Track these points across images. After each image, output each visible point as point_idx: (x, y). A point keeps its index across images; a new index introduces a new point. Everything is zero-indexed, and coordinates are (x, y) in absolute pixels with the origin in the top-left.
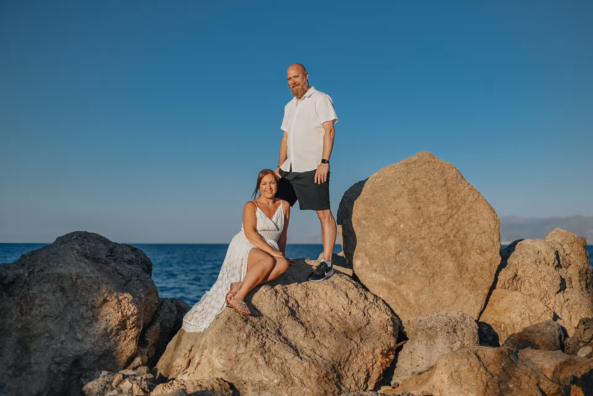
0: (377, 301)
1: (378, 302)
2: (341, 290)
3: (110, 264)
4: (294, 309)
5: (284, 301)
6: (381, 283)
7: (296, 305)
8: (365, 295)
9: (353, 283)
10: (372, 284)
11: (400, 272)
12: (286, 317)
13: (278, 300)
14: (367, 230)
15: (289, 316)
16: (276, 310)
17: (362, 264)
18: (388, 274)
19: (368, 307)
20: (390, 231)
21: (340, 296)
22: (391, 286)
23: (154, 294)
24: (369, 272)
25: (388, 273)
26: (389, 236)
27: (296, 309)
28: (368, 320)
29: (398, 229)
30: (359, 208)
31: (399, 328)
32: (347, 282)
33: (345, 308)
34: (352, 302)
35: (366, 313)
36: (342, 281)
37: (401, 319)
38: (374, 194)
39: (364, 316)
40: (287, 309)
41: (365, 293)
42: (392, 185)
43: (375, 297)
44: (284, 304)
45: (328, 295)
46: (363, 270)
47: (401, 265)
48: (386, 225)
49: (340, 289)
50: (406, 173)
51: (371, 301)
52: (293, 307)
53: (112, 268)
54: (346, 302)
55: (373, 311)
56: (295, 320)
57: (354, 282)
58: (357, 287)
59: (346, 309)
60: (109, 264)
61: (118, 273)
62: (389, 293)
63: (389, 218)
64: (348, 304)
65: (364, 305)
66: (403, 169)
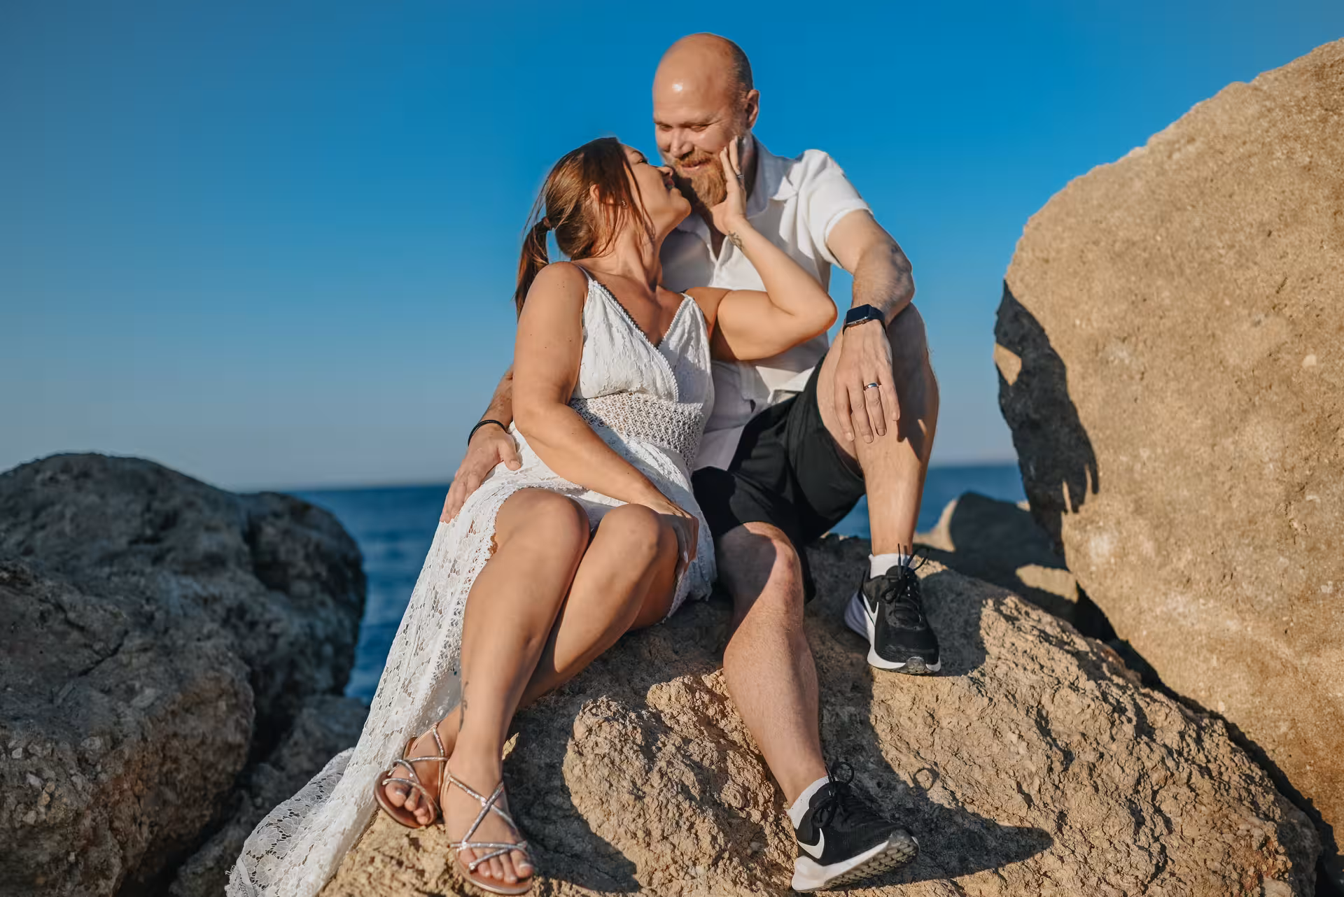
0: (1199, 741)
1: (1207, 743)
2: (1011, 696)
3: (35, 585)
4: (756, 816)
5: (690, 778)
6: (1216, 645)
7: (763, 794)
8: (1139, 711)
9: (1077, 654)
10: (1173, 647)
11: (1309, 588)
12: (700, 869)
13: (655, 778)
14: (1136, 388)
15: (715, 864)
16: (640, 834)
17: (1122, 554)
18: (1248, 599)
19: (1155, 777)
20: (1250, 387)
21: (1003, 727)
22: (1268, 657)
23: (216, 708)
24: (1155, 588)
25: (1248, 590)
26: (1246, 412)
27: (764, 816)
28: (1156, 848)
29: (1289, 378)
30: (1098, 288)
31: (1319, 867)
32: (1041, 650)
33: (1033, 792)
34: (1068, 757)
35: (1147, 811)
36: (1021, 645)
37: (1327, 816)
38: (1164, 219)
39: (1136, 832)
40: (706, 826)
41: (1136, 705)
42: (1252, 170)
43: (1187, 719)
44: (690, 798)
45: (944, 723)
46: (1128, 580)
47: (1312, 549)
48: (1233, 359)
49: (1003, 691)
50: (1319, 112)
51: (1172, 740)
52: (746, 804)
53: (43, 600)
54: (1035, 764)
55: (1182, 798)
56: (752, 881)
57: (1081, 644)
58: (1092, 669)
59: (1036, 801)
60: (29, 585)
61: (68, 622)
62: (1259, 692)
63: (1246, 326)
64: (1050, 770)
65: (1132, 770)
66: (1299, 93)
